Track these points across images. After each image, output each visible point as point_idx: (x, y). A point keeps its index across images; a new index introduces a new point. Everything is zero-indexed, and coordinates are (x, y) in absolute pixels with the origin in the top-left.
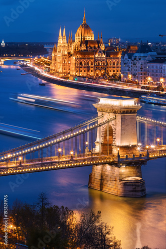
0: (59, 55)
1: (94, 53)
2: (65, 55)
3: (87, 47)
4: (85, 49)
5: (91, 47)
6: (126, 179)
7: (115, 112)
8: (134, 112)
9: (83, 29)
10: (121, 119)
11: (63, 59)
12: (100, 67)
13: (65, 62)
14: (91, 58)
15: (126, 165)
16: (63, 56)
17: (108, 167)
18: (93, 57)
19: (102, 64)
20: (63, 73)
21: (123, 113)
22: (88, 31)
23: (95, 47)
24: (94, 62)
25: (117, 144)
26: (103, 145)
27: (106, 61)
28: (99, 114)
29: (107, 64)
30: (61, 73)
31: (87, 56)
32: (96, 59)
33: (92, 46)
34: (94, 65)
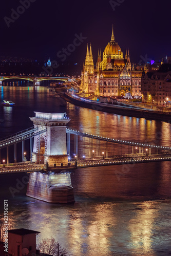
0: (86, 74)
1: (119, 72)
2: (91, 75)
3: (113, 66)
4: (111, 68)
5: (117, 66)
6: (55, 186)
7: (46, 125)
8: (64, 125)
9: (111, 47)
10: (51, 131)
11: (89, 78)
12: (125, 87)
13: (91, 82)
14: (116, 78)
15: (55, 173)
16: (89, 75)
17: (41, 175)
18: (117, 76)
19: (127, 83)
20: (89, 93)
21: (53, 125)
22: (116, 49)
23: (121, 66)
24: (119, 81)
25: (48, 154)
26: (38, 155)
27: (132, 81)
28: (35, 126)
29: (132, 84)
30: (87, 94)
31: (111, 76)
32: (121, 78)
33: (119, 65)
34: (119, 85)
